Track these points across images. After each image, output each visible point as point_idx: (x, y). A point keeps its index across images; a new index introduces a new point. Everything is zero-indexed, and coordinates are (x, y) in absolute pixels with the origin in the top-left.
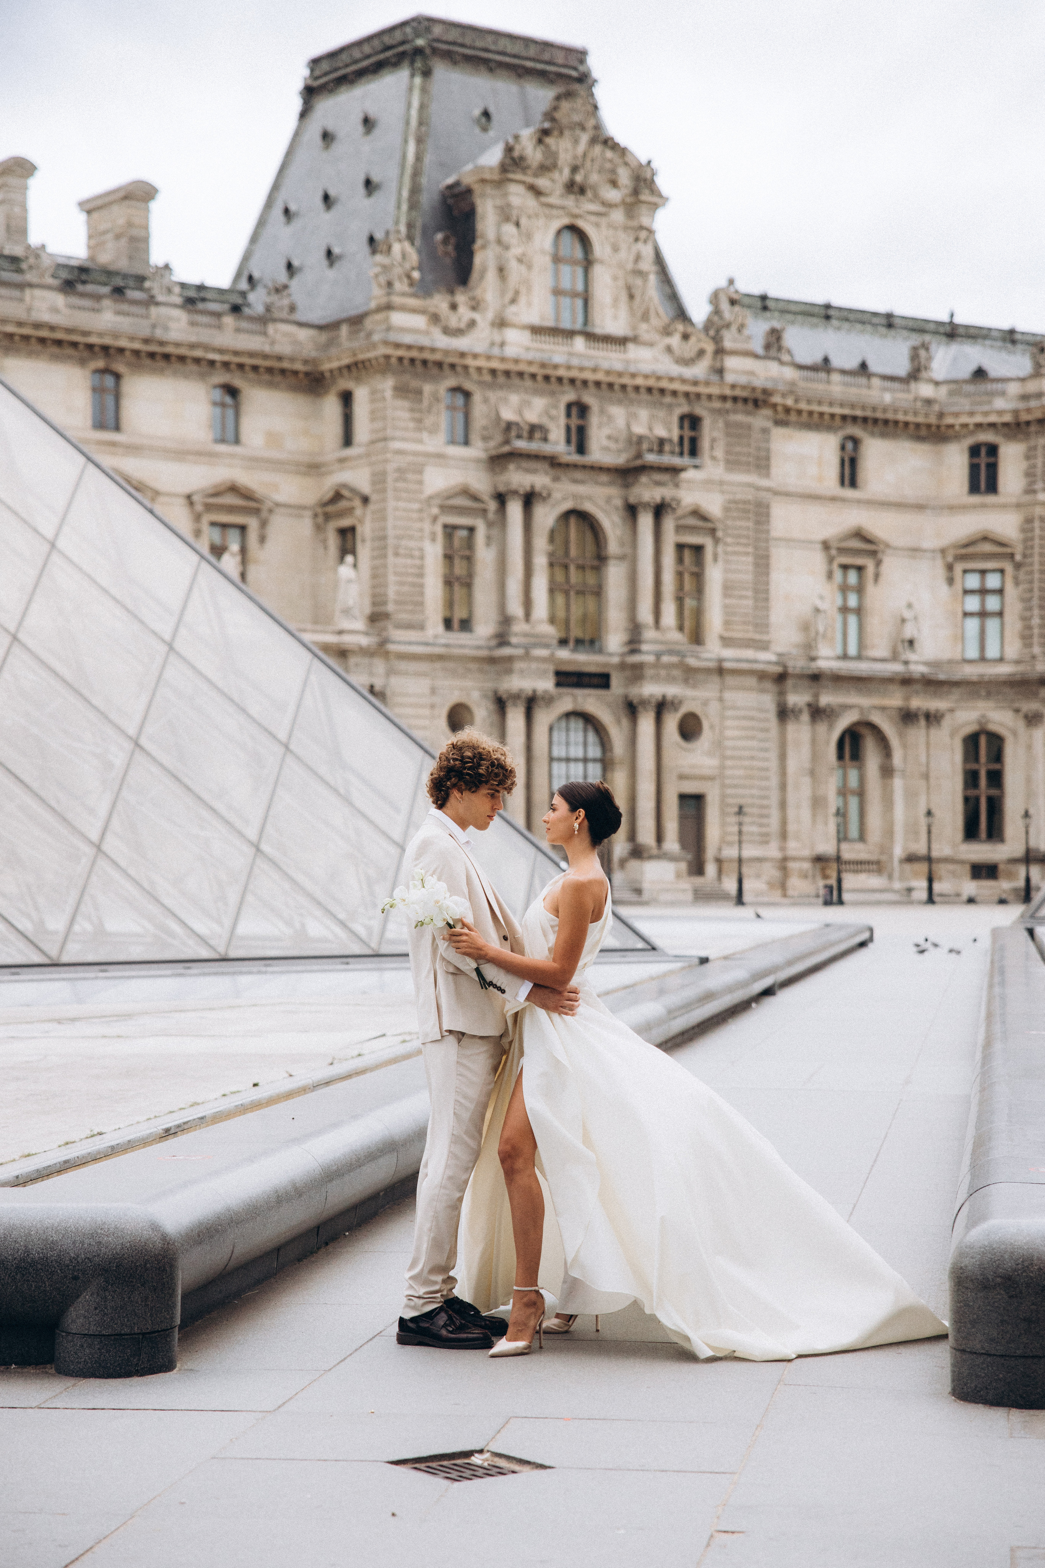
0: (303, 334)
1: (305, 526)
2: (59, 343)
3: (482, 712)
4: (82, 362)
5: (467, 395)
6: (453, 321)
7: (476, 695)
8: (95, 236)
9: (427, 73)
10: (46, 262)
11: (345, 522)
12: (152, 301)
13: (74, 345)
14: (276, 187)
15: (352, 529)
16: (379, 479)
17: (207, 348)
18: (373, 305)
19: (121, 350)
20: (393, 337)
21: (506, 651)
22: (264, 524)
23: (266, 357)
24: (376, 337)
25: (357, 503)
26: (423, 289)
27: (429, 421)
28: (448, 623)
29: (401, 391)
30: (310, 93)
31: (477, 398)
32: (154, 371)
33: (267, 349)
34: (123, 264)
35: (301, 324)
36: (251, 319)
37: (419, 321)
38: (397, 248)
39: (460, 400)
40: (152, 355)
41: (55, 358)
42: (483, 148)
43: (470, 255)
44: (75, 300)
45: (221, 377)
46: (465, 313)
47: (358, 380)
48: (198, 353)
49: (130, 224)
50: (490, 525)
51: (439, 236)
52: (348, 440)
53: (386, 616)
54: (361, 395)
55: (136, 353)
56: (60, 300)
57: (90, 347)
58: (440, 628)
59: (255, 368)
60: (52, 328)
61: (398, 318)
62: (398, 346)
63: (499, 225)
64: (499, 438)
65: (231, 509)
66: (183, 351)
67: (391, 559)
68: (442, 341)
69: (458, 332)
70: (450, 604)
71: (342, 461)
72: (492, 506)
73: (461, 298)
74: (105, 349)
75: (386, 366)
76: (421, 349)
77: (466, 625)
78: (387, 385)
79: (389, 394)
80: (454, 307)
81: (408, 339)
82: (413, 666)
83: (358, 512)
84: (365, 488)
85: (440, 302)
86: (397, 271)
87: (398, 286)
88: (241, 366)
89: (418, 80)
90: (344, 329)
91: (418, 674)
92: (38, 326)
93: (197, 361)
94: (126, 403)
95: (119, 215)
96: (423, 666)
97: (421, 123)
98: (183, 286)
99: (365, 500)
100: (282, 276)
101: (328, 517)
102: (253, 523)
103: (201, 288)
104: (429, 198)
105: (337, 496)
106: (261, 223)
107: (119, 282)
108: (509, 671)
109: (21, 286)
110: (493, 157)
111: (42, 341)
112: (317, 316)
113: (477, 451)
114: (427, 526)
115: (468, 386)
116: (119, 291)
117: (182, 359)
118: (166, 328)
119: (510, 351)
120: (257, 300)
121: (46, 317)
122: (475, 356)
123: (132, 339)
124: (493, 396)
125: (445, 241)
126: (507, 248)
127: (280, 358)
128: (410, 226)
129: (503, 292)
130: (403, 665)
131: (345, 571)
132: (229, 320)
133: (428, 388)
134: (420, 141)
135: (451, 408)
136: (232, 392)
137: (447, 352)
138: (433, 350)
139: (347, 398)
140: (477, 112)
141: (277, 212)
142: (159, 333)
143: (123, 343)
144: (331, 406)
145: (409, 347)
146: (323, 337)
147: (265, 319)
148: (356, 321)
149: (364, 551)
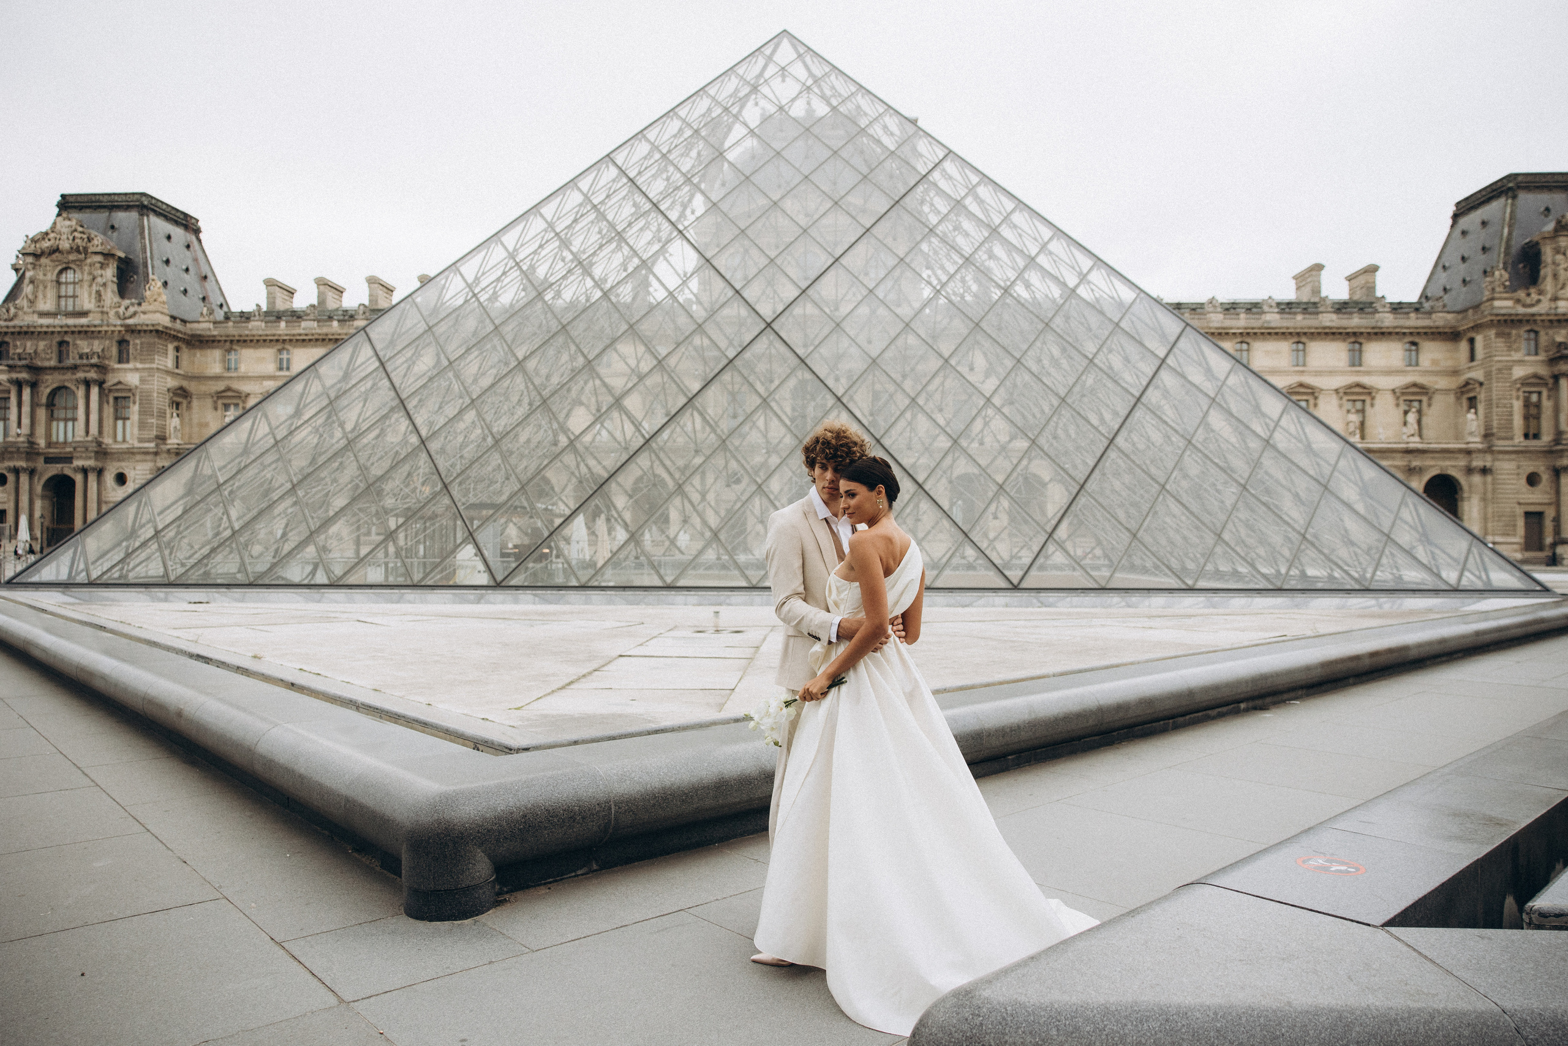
0: (1450, 316)
1: (1451, 398)
2: (1333, 334)
3: (1545, 477)
4: (1344, 340)
5: (1536, 333)
6: (1528, 301)
7: (1542, 468)
8: (1352, 290)
9: (1514, 197)
10: (1328, 303)
11: (1471, 395)
12: (1376, 311)
13: (1340, 333)
14: (1439, 257)
15: (1475, 398)
16: (1488, 375)
17: (1402, 327)
18: (1485, 299)
19: (1362, 333)
20: (1495, 311)
21: (1559, 447)
22: (1430, 399)
23: (1431, 328)
24: (1486, 313)
25: (1477, 385)
26: (1513, 289)
27: (1515, 346)
28: (1526, 436)
29: (1498, 335)
30: (1456, 217)
31: (1542, 333)
32: (1376, 340)
33: (1432, 324)
34: (1364, 299)
35: (1448, 312)
36: (1426, 313)
37: (1509, 303)
38: (1497, 273)
39: (1532, 335)
40: (1376, 334)
41: (1333, 340)
42: (1545, 224)
43: (1538, 271)
44: (1341, 316)
45: (1411, 339)
46: (1535, 296)
47: (1478, 333)
48: (1397, 330)
49: (1367, 282)
50: (1550, 390)
51: (1521, 266)
52: (1472, 358)
53: (1492, 435)
54: (1479, 340)
55: (1369, 333)
56: (1334, 316)
57: (1348, 334)
58: (1522, 439)
59: (1425, 333)
60: (1331, 328)
61: (1497, 303)
62: (1497, 315)
63: (1554, 256)
64: (1555, 350)
65: (1414, 394)
66: (1390, 330)
67: (1495, 409)
68: (1521, 310)
69: (1532, 305)
70: (1527, 426)
71: (1469, 368)
72: (1551, 381)
73: (1532, 290)
74: (1355, 334)
75: (1491, 324)
76: (1510, 315)
77: (1536, 436)
78: (1492, 333)
79: (1493, 336)
80: (1529, 295)
81: (1503, 311)
82: (1507, 457)
83: (1478, 390)
84: (1481, 379)
85: (1521, 294)
86: (1497, 283)
87: (1498, 289)
88: (1418, 333)
89: (1510, 201)
90: (1470, 312)
91: (1509, 460)
92: (1324, 328)
93: (1397, 333)
94: (1364, 354)
95: (1361, 280)
96: (1513, 456)
97: (1511, 219)
98: (1391, 304)
99: (1481, 384)
100: (1442, 293)
101: (1462, 393)
102: (1425, 399)
103: (1400, 303)
104: (1514, 250)
105: (1467, 384)
106: (1432, 274)
107: (1361, 306)
108: (1561, 457)
109: (1317, 313)
110: (1550, 226)
111: (1326, 334)
112: (1458, 307)
113: (1542, 357)
114: (1514, 393)
115: (1536, 328)
116: (1361, 309)
117: (1390, 333)
118: (1382, 322)
119: (1560, 311)
120: (1427, 305)
121: (1328, 324)
122: (1541, 315)
123: (1366, 328)
124: (1551, 332)
125: (1524, 267)
126: (1558, 265)
127: (1437, 328)
128: (1505, 263)
129: (1556, 285)
130: (1501, 456)
131: (1471, 416)
132: (1413, 315)
133: (1514, 332)
134: (1510, 226)
135: (1528, 339)
136: (1414, 344)
137: (1525, 315)
138: (1517, 315)
139: (1472, 341)
140: (1542, 209)
141: (1440, 266)
142: (1379, 324)
143: (1363, 330)
144: (1464, 345)
145: (1504, 315)
146: (1460, 316)
147: (1429, 313)
148: (1476, 307)
149: (1481, 408)
